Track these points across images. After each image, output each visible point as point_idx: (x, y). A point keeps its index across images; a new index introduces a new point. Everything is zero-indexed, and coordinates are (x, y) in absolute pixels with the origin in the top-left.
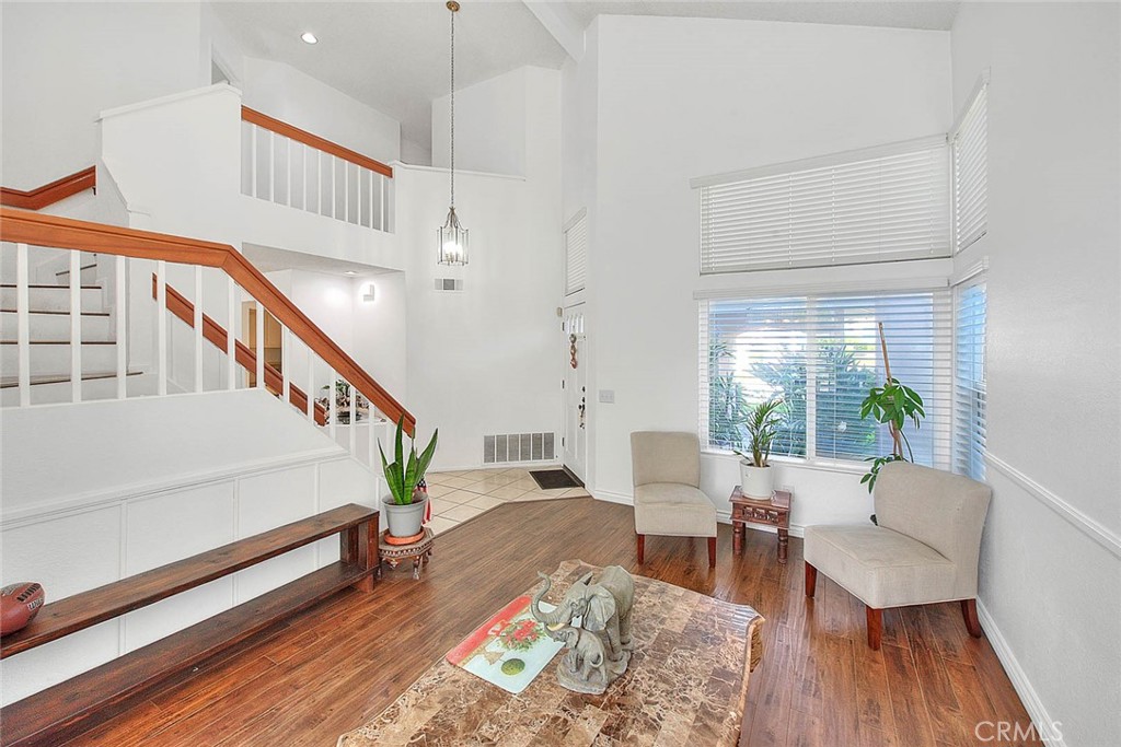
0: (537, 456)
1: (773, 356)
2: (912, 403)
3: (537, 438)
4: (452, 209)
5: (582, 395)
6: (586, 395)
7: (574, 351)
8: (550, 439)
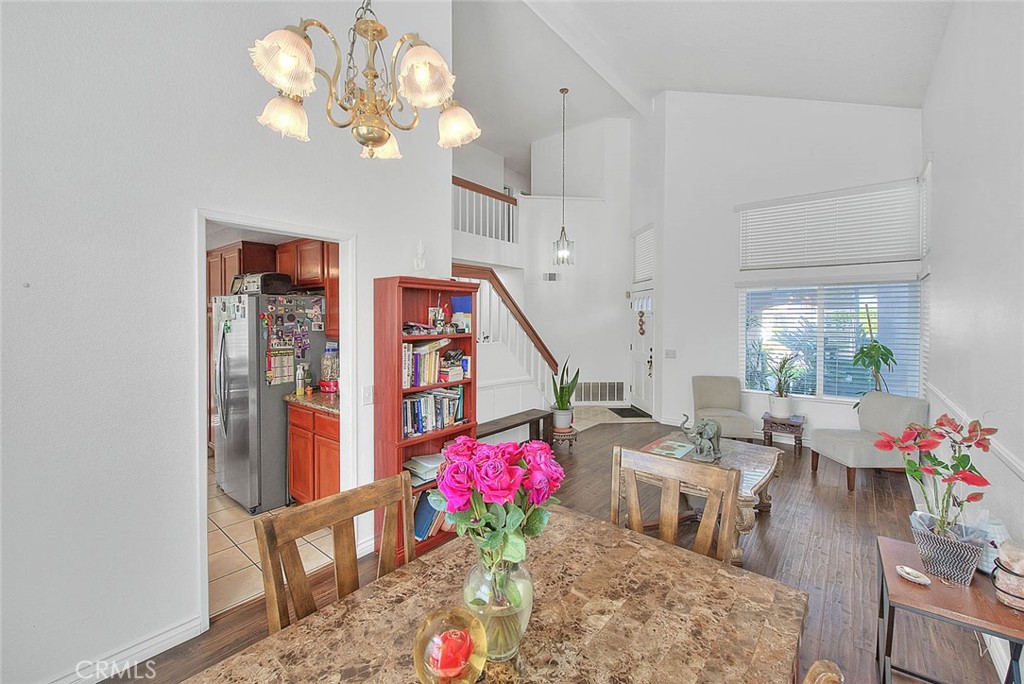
0: (612, 398)
1: (794, 326)
2: (887, 355)
3: (612, 385)
4: (563, 228)
5: (650, 354)
6: (653, 353)
7: (642, 324)
8: (620, 386)
